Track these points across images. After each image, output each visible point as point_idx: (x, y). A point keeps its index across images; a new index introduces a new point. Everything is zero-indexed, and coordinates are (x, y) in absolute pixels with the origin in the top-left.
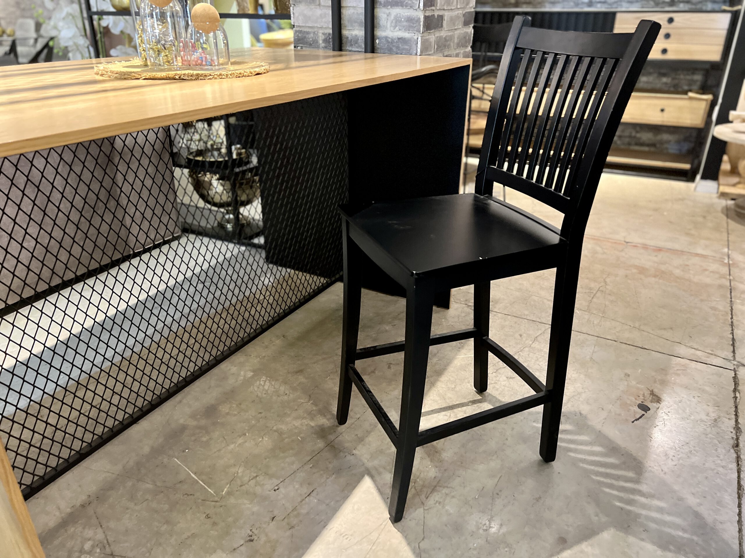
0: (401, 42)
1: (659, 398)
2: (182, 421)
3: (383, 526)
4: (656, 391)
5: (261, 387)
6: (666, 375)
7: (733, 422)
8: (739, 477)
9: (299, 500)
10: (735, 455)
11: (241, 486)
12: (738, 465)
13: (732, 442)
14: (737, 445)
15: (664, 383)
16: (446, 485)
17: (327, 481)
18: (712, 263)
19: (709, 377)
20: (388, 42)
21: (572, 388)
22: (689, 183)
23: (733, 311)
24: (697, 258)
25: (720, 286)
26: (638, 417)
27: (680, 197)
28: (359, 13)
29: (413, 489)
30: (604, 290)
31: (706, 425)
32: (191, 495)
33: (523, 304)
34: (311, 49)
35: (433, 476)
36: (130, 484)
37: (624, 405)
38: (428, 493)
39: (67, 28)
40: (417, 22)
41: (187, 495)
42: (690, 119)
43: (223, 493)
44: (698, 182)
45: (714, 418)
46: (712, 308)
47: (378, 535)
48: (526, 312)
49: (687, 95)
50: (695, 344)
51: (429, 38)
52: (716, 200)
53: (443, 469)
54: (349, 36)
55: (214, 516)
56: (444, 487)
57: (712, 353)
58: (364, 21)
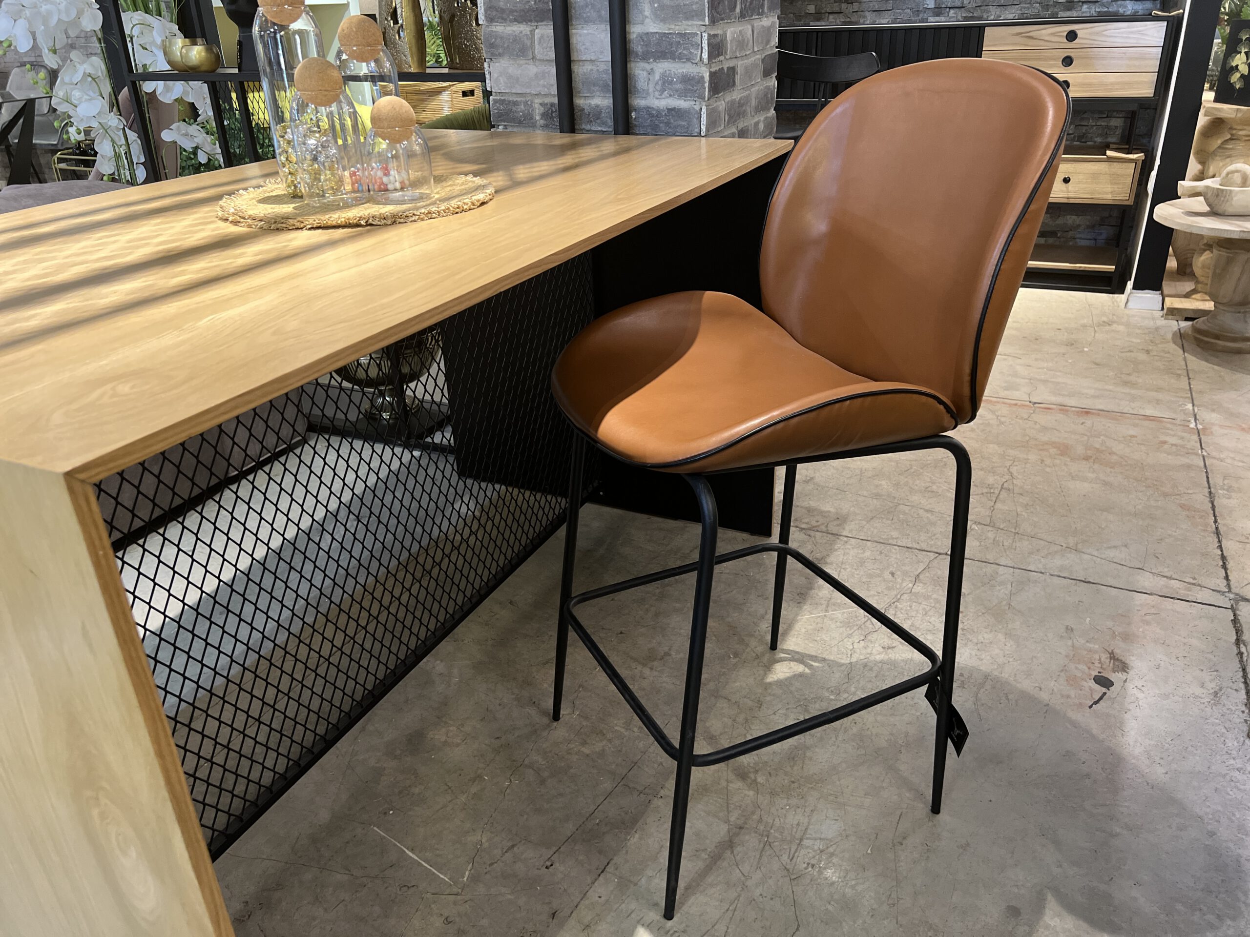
0: (673, 116)
1: (1124, 663)
2: (372, 762)
4: (1117, 651)
5: (491, 694)
6: (1129, 624)
7: (1243, 695)
9: (589, 879)
11: (491, 864)
15: (1127, 637)
16: (818, 836)
17: (628, 844)
18: (1172, 430)
19: (1196, 623)
20: (651, 115)
21: (988, 657)
22: (1116, 296)
23: (1216, 510)
24: (1146, 423)
25: (1189, 467)
26: (1097, 698)
27: (1105, 319)
28: (601, 70)
29: (767, 847)
30: (1011, 487)
31: (1204, 703)
32: (413, 886)
33: (888, 519)
34: (523, 130)
35: (796, 822)
36: (310, 876)
37: (1072, 681)
38: (792, 852)
39: (86, 100)
40: (698, 82)
41: (406, 888)
42: (1111, 193)
43: (465, 879)
44: (1130, 293)
45: (1213, 691)
46: (1182, 506)
47: (725, 928)
48: (895, 534)
49: (1105, 154)
50: (1166, 570)
51: (718, 106)
52: (1162, 322)
53: (808, 810)
54: (586, 107)
55: (457, 919)
56: (815, 839)
57: (1194, 582)
58: (611, 84)
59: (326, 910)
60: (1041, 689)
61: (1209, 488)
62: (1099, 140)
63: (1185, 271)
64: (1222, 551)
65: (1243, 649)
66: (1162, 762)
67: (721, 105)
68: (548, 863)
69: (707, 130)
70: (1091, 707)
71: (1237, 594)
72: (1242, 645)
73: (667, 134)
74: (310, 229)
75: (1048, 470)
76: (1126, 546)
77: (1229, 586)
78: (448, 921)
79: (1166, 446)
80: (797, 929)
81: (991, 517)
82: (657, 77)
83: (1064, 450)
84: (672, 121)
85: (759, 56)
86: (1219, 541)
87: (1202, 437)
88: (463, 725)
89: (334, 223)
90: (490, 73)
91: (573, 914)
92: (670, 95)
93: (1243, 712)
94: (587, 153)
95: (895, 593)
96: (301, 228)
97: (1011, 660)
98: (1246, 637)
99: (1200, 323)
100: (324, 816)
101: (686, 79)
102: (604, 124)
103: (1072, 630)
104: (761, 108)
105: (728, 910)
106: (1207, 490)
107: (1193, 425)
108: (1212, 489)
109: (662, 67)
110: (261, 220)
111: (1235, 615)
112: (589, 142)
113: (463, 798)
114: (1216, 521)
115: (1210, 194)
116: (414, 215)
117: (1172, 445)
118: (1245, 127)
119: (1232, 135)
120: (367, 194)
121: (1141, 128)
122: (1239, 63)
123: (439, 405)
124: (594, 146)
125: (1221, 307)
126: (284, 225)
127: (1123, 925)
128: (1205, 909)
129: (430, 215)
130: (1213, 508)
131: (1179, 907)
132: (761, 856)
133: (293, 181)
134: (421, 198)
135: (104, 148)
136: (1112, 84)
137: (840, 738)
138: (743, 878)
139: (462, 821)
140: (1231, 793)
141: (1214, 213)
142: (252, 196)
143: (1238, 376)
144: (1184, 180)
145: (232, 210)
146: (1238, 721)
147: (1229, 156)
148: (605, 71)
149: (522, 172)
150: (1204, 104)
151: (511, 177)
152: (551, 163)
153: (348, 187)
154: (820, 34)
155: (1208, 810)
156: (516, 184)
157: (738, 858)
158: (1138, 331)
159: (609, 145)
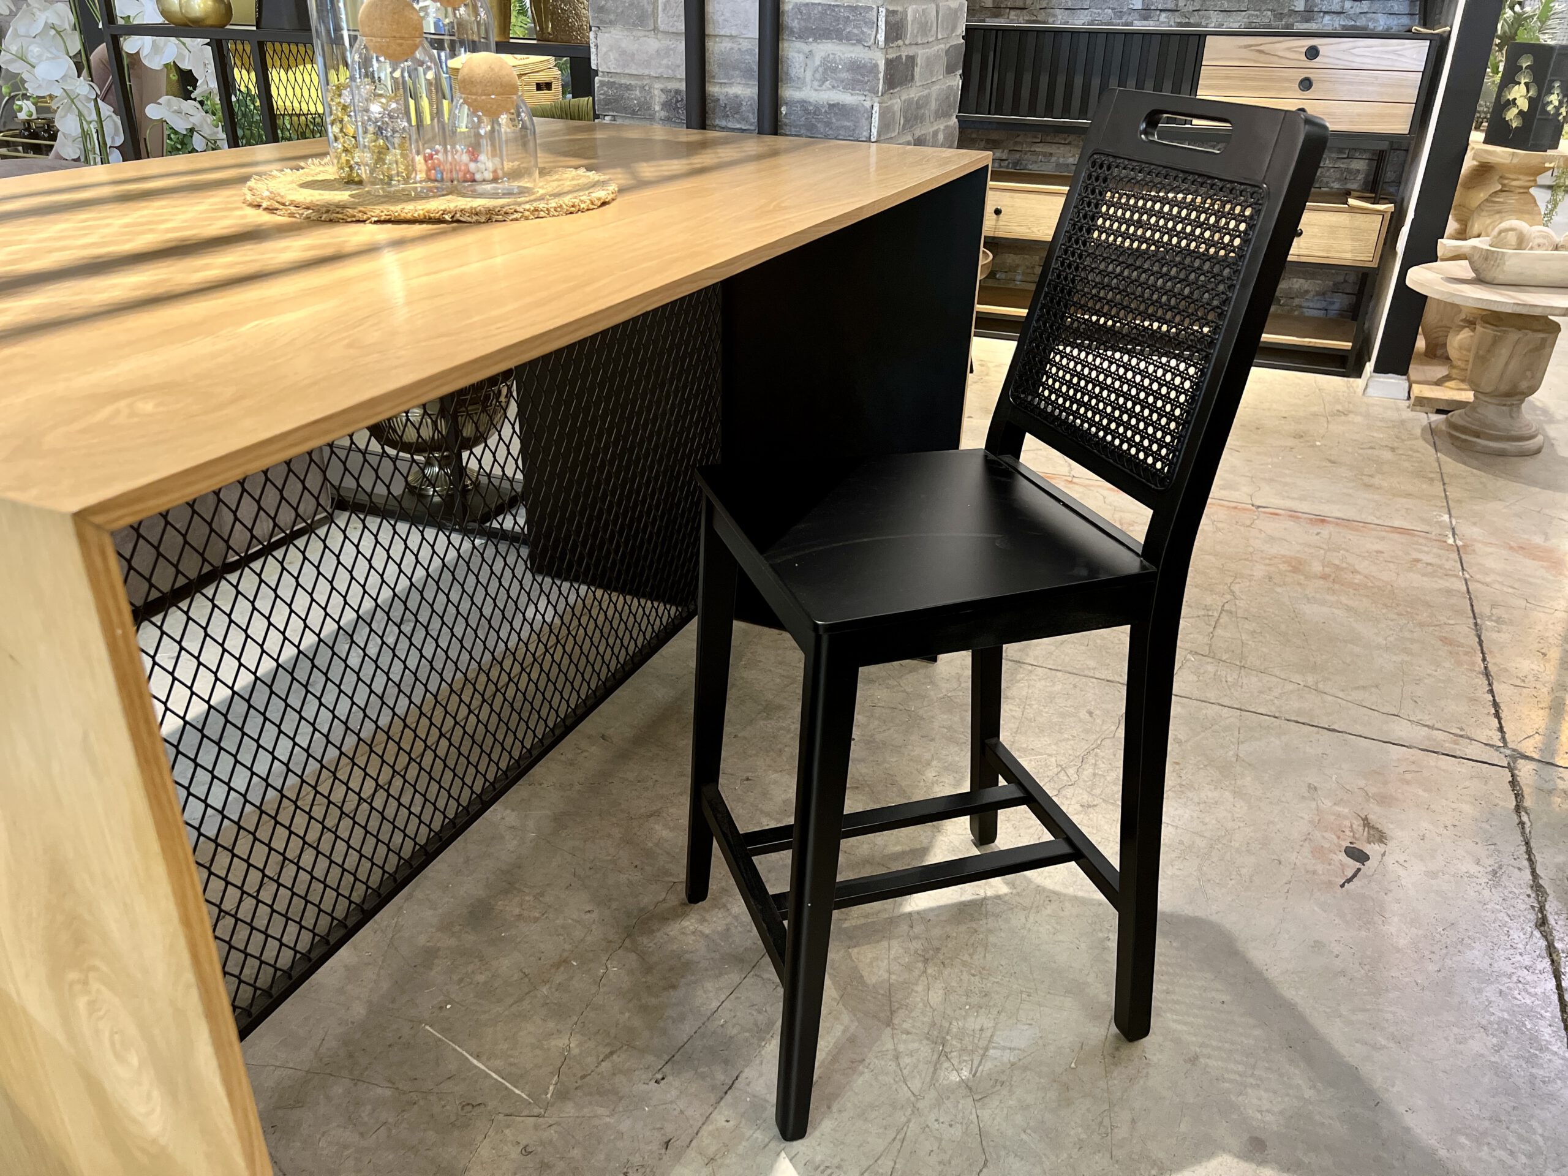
0: (835, 114)
1: (1381, 832)
2: (422, 940)
3: (897, 1144)
5: (579, 854)
6: (1385, 783)
7: (1527, 875)
8: (1559, 986)
9: (714, 1098)
10: (1544, 943)
11: (583, 1077)
12: (1553, 961)
14: (1542, 923)
15: (1384, 800)
16: (1007, 1044)
17: (763, 1052)
18: (1425, 545)
19: (1467, 784)
20: (806, 110)
21: (1214, 822)
22: (1351, 380)
23: (1484, 645)
24: (1396, 536)
25: (1449, 592)
26: (1350, 875)
27: (1340, 408)
28: (744, 49)
29: (943, 1059)
30: (1233, 609)
31: (1481, 884)
32: (479, 1105)
33: (1082, 644)
34: (637, 122)
35: (978, 1027)
36: (340, 1091)
37: (1319, 852)
38: (975, 1066)
39: (48, 59)
40: (871, 72)
41: (470, 1107)
42: (1351, 251)
43: (549, 1096)
44: (1371, 377)
45: (1490, 869)
46: (1444, 640)
47: (891, 1164)
48: (1092, 663)
49: (1346, 203)
50: (1427, 717)
51: (893, 105)
52: (1408, 414)
53: (994, 1011)
54: (722, 97)
55: (539, 1149)
56: (1004, 1048)
57: (1462, 733)
58: (756, 68)
59: (362, 1135)
60: (1280, 863)
61: (1475, 618)
62: (1336, 185)
63: (1437, 353)
64: (1493, 696)
65: (1525, 818)
66: (1431, 956)
67: (896, 104)
68: (659, 1076)
69: (879, 134)
70: (1342, 886)
71: (1514, 750)
72: (1523, 813)
73: (827, 137)
74: (376, 222)
75: (1279, 590)
76: (1377, 687)
77: (1503, 739)
78: (526, 1151)
79: (1419, 565)
80: (985, 1165)
81: (1210, 645)
82: (817, 62)
83: (1297, 566)
84: (834, 120)
85: (942, 46)
86: (1490, 684)
87: (1463, 556)
88: (542, 894)
89: (409, 216)
90: (597, 46)
91: (694, 1143)
92: (833, 87)
93: (1529, 896)
94: (726, 153)
95: (1095, 737)
96: (364, 221)
97: (1242, 825)
98: (1528, 803)
99: (1456, 416)
100: (359, 1011)
101: (856, 67)
102: (744, 119)
103: (1315, 789)
104: (941, 114)
105: (894, 1140)
106: (1472, 621)
107: (1451, 541)
108: (1479, 621)
109: (825, 49)
110: (308, 208)
111: (1512, 776)
112: (725, 142)
113: (545, 990)
114: (1484, 660)
115: (1476, 257)
116: (516, 211)
117: (1427, 564)
118: (1521, 177)
119: (1503, 185)
120: (449, 184)
121: (1389, 175)
122: (1517, 97)
123: (512, 481)
124: (733, 146)
125: (1480, 396)
126: (340, 216)
127: (1396, 1164)
128: (1494, 1142)
129: (536, 213)
130: (1481, 643)
131: (1463, 1140)
132: (935, 1070)
133: (348, 161)
134: (523, 191)
135: (67, 125)
136: (1359, 115)
137: (1031, 919)
138: (913, 1099)
139: (544, 1020)
140: (1519, 997)
141: (1480, 280)
142: (289, 179)
143: (1501, 482)
144: (1442, 237)
145: (266, 194)
146: (1523, 907)
147: (1499, 212)
148: (749, 52)
149: (647, 170)
150: (1471, 145)
151: (634, 175)
152: (684, 161)
153: (421, 176)
154: (1000, 33)
155: (1492, 1019)
156: (642, 184)
157: (905, 1072)
158: (1379, 424)
159: (753, 146)
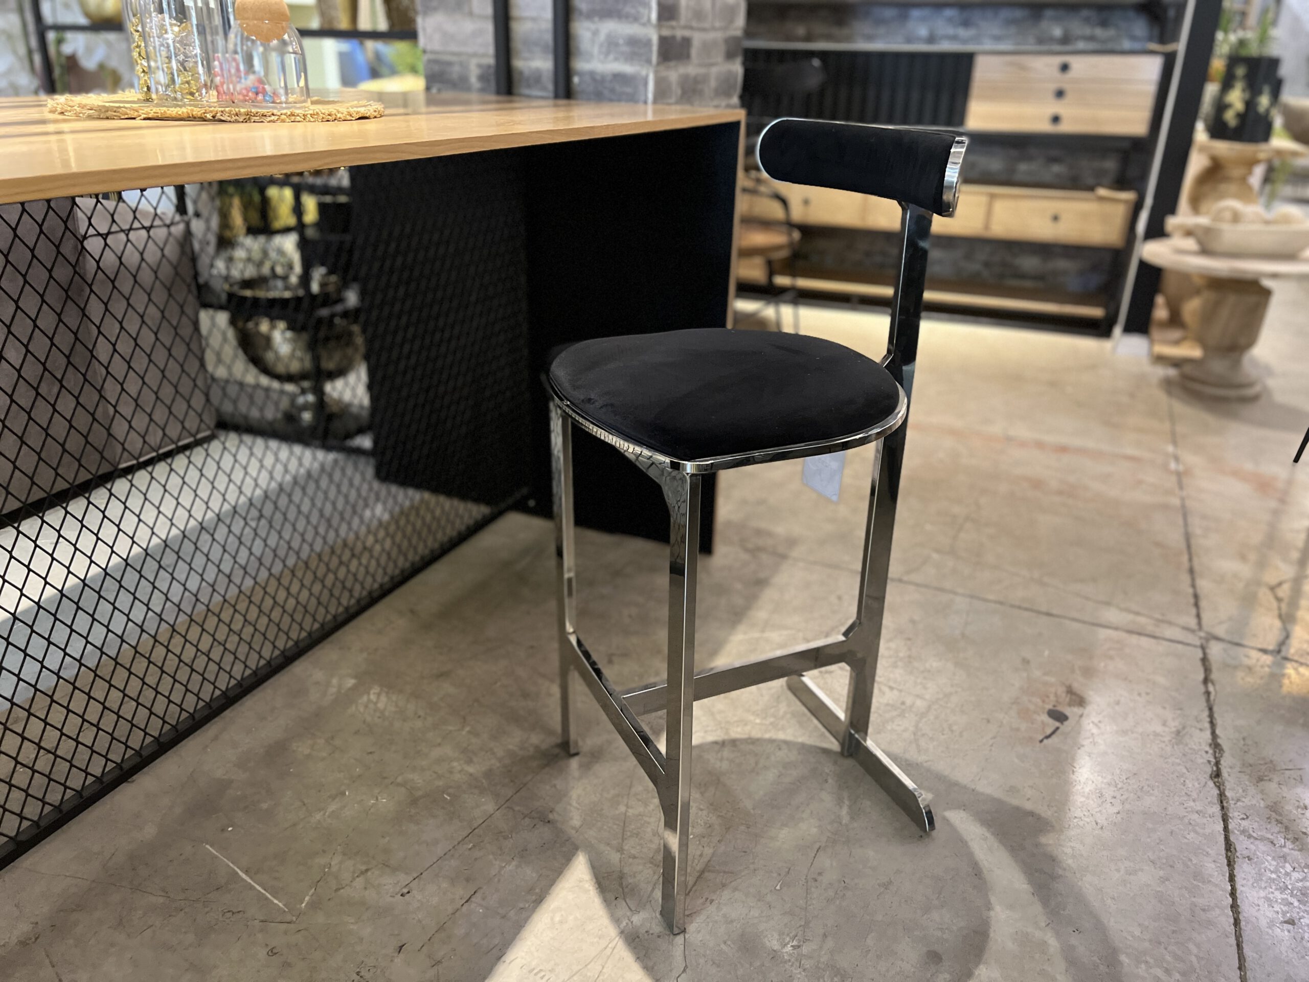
0: (618, 82)
1: (1081, 697)
2: (219, 774)
3: (609, 951)
4: (1076, 686)
5: (371, 706)
6: (1091, 658)
7: (1207, 735)
8: (1226, 829)
9: (450, 910)
10: (1216, 792)
11: (337, 890)
12: (1223, 808)
13: (1209, 769)
14: (1217, 774)
15: (1088, 672)
18: (1151, 470)
19: (1162, 660)
20: (594, 80)
21: (934, 687)
22: (1103, 340)
23: (1192, 548)
24: (1125, 462)
25: (1165, 507)
26: (1049, 732)
27: (1089, 363)
28: (543, 28)
30: (977, 518)
31: (1164, 742)
32: (239, 912)
36: (118, 898)
37: (1024, 714)
38: (690, 885)
40: (646, 46)
41: (231, 913)
42: (1101, 233)
43: (303, 905)
44: (1118, 337)
45: (1175, 729)
49: (1095, 192)
50: (1134, 605)
51: (668, 76)
52: (1149, 368)
55: (285, 951)
57: (1163, 618)
58: (552, 45)
59: (129, 935)
60: (989, 721)
61: (1186, 528)
62: (1090, 179)
64: (1195, 589)
65: (1211, 688)
68: (405, 891)
69: (655, 98)
70: (1041, 741)
71: (1208, 633)
72: (1210, 685)
73: (611, 100)
76: (1094, 580)
77: (1200, 624)
78: (272, 952)
81: (953, 545)
82: (602, 37)
84: (617, 87)
85: (720, 34)
86: (1193, 580)
87: (1183, 479)
88: (332, 738)
91: (425, 948)
92: (616, 59)
93: (1207, 752)
97: (959, 690)
98: (1214, 676)
99: (1188, 369)
100: (150, 831)
101: (633, 42)
102: (544, 89)
103: (1028, 662)
104: (722, 92)
105: (606, 948)
106: (1183, 530)
107: (1172, 466)
108: (1189, 529)
109: (609, 27)
111: (1205, 654)
113: (318, 816)
114: (1190, 560)
115: (1200, 233)
117: (1150, 484)
118: (1239, 167)
122: (1234, 100)
125: (1207, 352)
126: (115, 114)
129: (292, 117)
132: (653, 889)
138: (629, 913)
139: (312, 841)
140: (1188, 837)
141: (1205, 251)
143: (1224, 422)
144: (1174, 215)
146: (1200, 761)
147: (1222, 198)
148: (546, 31)
150: (1196, 141)
155: (1162, 854)
158: (1124, 376)
